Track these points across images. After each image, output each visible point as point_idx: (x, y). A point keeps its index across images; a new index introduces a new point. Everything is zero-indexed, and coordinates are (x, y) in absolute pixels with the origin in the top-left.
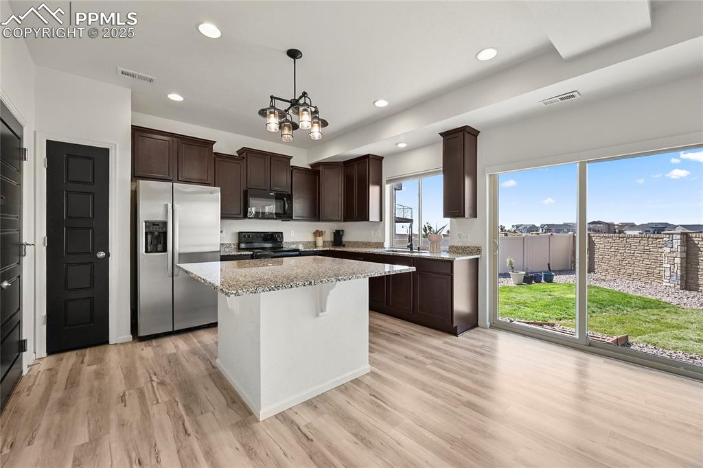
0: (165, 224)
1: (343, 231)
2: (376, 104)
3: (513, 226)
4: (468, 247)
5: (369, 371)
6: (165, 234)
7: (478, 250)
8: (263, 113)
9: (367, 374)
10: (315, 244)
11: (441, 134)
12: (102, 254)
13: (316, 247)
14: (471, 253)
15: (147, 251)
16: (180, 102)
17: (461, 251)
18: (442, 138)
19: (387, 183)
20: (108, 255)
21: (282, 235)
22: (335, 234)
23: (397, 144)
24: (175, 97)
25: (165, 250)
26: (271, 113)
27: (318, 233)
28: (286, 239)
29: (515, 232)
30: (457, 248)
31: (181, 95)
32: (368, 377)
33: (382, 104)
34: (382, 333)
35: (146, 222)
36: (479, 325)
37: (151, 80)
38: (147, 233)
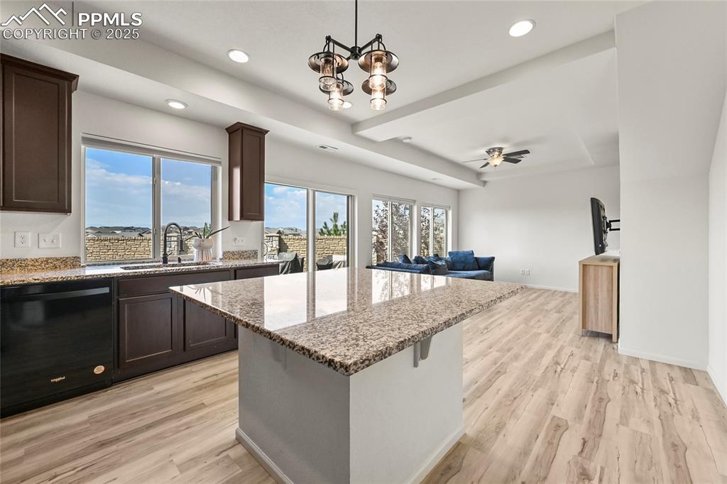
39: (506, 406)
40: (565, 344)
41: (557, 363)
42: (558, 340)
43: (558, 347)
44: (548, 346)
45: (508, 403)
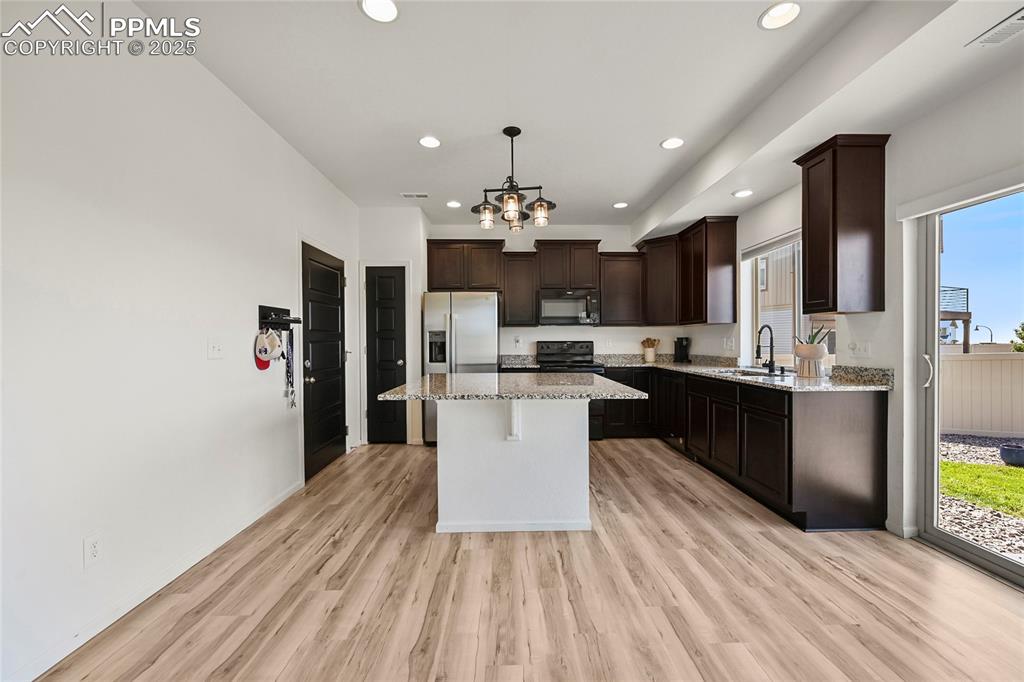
0: (444, 332)
1: (687, 339)
2: (664, 145)
4: (866, 370)
5: (590, 529)
6: (444, 344)
7: (885, 375)
8: (476, 210)
9: (584, 532)
10: (643, 357)
11: (798, 162)
12: (400, 362)
13: (645, 362)
14: (871, 382)
15: (431, 361)
16: (457, 208)
17: (852, 377)
18: (800, 168)
19: (743, 260)
20: (405, 363)
21: (592, 346)
22: (675, 342)
23: (733, 194)
24: (454, 204)
25: (444, 361)
26: (485, 209)
27: (648, 343)
28: (599, 350)
30: (846, 369)
31: (458, 201)
32: (581, 535)
33: (674, 143)
34: (673, 495)
35: (430, 332)
36: (887, 526)
37: (426, 196)
38: (431, 343)
39: (403, 576)
45: (400, 582)
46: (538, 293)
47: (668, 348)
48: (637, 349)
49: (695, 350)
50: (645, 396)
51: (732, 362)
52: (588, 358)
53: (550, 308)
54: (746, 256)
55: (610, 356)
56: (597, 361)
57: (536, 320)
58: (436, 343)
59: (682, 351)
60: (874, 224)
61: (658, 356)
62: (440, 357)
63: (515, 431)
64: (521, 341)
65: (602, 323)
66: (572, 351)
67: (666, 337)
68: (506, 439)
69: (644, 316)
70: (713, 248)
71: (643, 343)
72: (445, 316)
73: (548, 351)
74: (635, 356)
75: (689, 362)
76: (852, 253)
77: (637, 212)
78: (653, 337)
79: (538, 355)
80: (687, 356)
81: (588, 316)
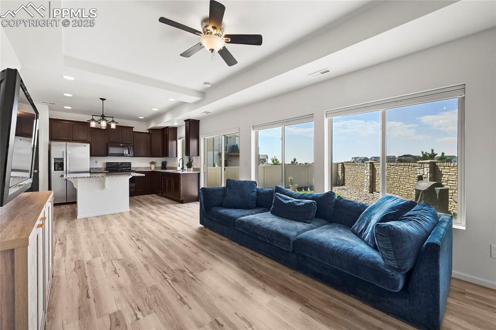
0: (63, 159)
1: (165, 162)
3: (353, 158)
5: (129, 211)
6: (62, 163)
7: (199, 169)
9: (127, 212)
12: (36, 171)
13: (151, 169)
14: (197, 171)
15: (55, 170)
16: (70, 109)
20: (38, 172)
21: (131, 164)
22: (162, 163)
23: (173, 123)
24: (68, 108)
25: (63, 170)
27: (152, 163)
28: (133, 165)
29: (353, 162)
35: (54, 158)
37: (54, 104)
38: (55, 163)
40: (63, 259)
41: (61, 244)
42: (72, 260)
43: (67, 253)
44: (76, 251)
46: (107, 144)
47: (159, 165)
48: (148, 165)
49: (168, 165)
50: (144, 175)
51: (176, 168)
52: (129, 168)
53: (112, 150)
54: (179, 139)
55: (138, 168)
56: (132, 169)
57: (107, 154)
58: (58, 163)
59: (164, 165)
60: (198, 138)
61: (156, 168)
62: (60, 168)
63: (106, 187)
64: (98, 162)
65: (134, 156)
66: (122, 166)
67: (159, 161)
68: (102, 189)
69: (151, 154)
70: (170, 135)
71: (150, 163)
72: (63, 152)
73: (112, 166)
74: (147, 167)
75: (166, 169)
76: (193, 143)
77: (148, 120)
78: (154, 161)
79: (107, 167)
80: (165, 167)
81: (129, 153)
